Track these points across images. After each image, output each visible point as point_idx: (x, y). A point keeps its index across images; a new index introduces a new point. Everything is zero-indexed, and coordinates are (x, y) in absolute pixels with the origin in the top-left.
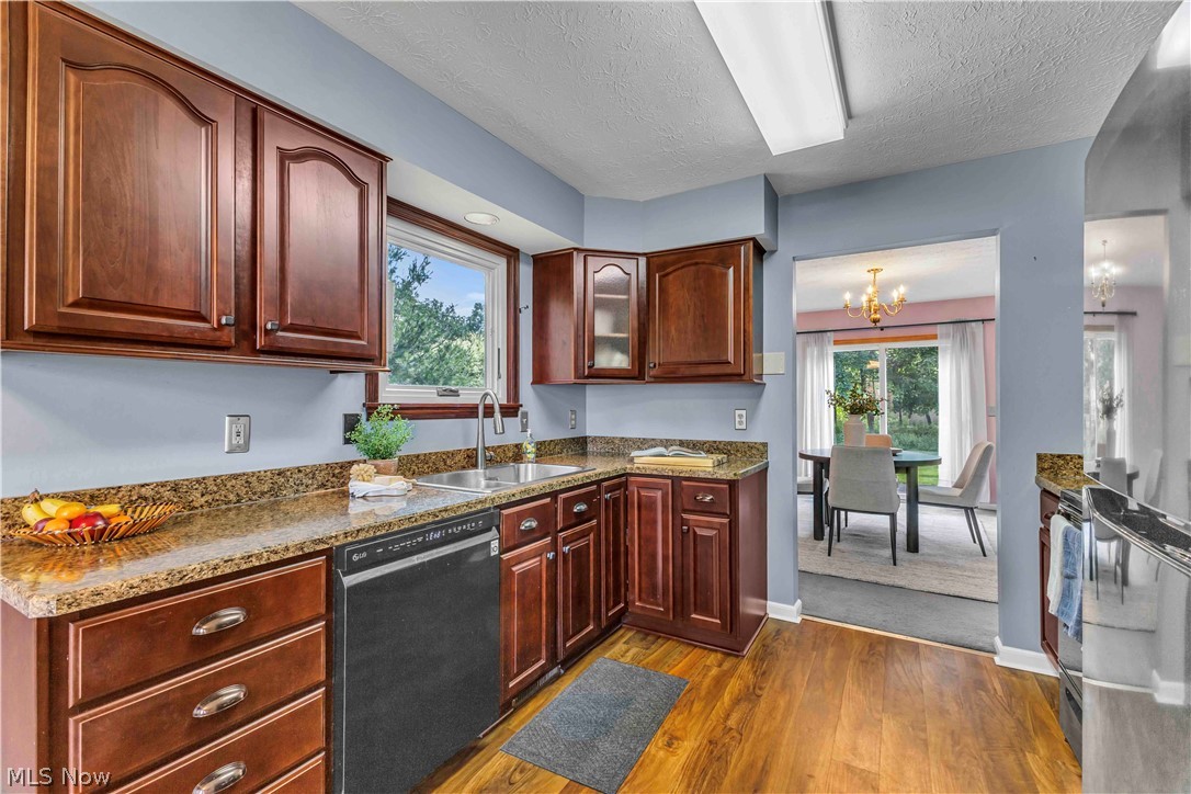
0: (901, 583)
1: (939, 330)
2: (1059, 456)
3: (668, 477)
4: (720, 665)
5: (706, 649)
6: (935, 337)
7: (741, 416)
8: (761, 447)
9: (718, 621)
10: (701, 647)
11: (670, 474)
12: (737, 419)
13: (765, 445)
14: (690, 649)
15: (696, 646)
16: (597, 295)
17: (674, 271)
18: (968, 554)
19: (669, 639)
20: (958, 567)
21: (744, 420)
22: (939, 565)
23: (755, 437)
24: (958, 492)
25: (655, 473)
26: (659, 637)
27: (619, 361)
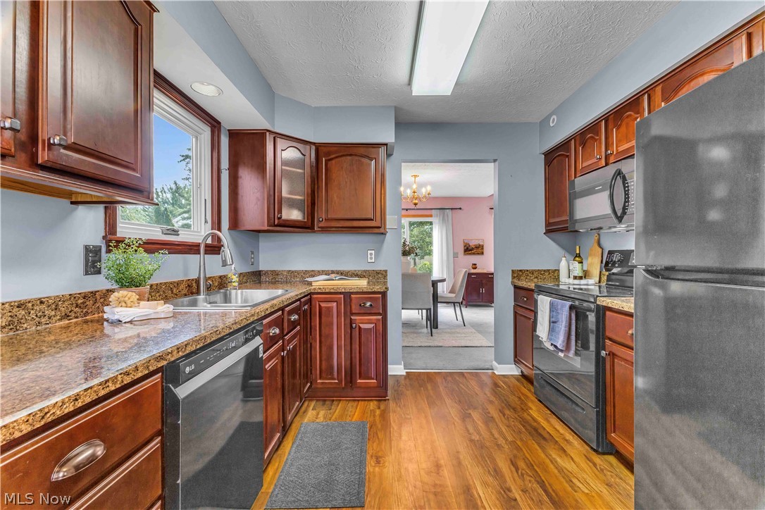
0: (440, 344)
1: (433, 212)
2: (520, 271)
3: (341, 293)
4: (379, 408)
5: (365, 400)
6: (431, 216)
7: (371, 254)
8: (384, 273)
9: (375, 381)
10: (362, 400)
11: (343, 291)
12: (369, 256)
13: (386, 271)
14: (356, 403)
15: (358, 400)
16: (283, 167)
17: (337, 157)
18: (458, 326)
19: (340, 400)
20: (458, 333)
21: (373, 256)
22: (450, 333)
23: (380, 267)
24: (453, 295)
25: (332, 291)
26: (333, 401)
27: (295, 215)
